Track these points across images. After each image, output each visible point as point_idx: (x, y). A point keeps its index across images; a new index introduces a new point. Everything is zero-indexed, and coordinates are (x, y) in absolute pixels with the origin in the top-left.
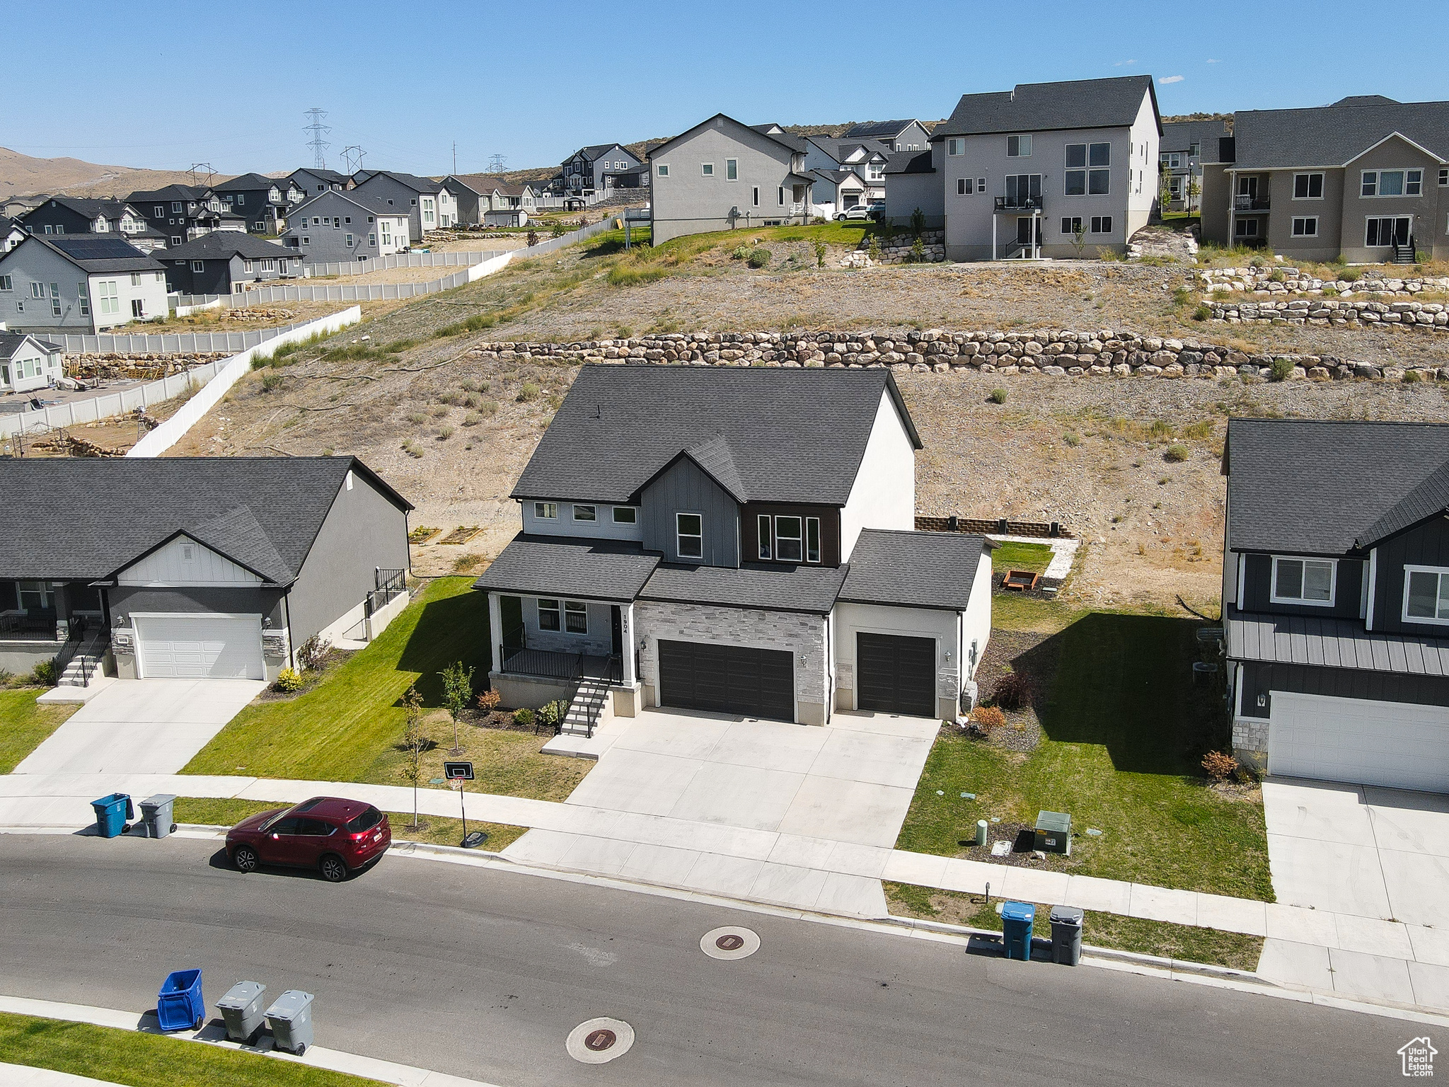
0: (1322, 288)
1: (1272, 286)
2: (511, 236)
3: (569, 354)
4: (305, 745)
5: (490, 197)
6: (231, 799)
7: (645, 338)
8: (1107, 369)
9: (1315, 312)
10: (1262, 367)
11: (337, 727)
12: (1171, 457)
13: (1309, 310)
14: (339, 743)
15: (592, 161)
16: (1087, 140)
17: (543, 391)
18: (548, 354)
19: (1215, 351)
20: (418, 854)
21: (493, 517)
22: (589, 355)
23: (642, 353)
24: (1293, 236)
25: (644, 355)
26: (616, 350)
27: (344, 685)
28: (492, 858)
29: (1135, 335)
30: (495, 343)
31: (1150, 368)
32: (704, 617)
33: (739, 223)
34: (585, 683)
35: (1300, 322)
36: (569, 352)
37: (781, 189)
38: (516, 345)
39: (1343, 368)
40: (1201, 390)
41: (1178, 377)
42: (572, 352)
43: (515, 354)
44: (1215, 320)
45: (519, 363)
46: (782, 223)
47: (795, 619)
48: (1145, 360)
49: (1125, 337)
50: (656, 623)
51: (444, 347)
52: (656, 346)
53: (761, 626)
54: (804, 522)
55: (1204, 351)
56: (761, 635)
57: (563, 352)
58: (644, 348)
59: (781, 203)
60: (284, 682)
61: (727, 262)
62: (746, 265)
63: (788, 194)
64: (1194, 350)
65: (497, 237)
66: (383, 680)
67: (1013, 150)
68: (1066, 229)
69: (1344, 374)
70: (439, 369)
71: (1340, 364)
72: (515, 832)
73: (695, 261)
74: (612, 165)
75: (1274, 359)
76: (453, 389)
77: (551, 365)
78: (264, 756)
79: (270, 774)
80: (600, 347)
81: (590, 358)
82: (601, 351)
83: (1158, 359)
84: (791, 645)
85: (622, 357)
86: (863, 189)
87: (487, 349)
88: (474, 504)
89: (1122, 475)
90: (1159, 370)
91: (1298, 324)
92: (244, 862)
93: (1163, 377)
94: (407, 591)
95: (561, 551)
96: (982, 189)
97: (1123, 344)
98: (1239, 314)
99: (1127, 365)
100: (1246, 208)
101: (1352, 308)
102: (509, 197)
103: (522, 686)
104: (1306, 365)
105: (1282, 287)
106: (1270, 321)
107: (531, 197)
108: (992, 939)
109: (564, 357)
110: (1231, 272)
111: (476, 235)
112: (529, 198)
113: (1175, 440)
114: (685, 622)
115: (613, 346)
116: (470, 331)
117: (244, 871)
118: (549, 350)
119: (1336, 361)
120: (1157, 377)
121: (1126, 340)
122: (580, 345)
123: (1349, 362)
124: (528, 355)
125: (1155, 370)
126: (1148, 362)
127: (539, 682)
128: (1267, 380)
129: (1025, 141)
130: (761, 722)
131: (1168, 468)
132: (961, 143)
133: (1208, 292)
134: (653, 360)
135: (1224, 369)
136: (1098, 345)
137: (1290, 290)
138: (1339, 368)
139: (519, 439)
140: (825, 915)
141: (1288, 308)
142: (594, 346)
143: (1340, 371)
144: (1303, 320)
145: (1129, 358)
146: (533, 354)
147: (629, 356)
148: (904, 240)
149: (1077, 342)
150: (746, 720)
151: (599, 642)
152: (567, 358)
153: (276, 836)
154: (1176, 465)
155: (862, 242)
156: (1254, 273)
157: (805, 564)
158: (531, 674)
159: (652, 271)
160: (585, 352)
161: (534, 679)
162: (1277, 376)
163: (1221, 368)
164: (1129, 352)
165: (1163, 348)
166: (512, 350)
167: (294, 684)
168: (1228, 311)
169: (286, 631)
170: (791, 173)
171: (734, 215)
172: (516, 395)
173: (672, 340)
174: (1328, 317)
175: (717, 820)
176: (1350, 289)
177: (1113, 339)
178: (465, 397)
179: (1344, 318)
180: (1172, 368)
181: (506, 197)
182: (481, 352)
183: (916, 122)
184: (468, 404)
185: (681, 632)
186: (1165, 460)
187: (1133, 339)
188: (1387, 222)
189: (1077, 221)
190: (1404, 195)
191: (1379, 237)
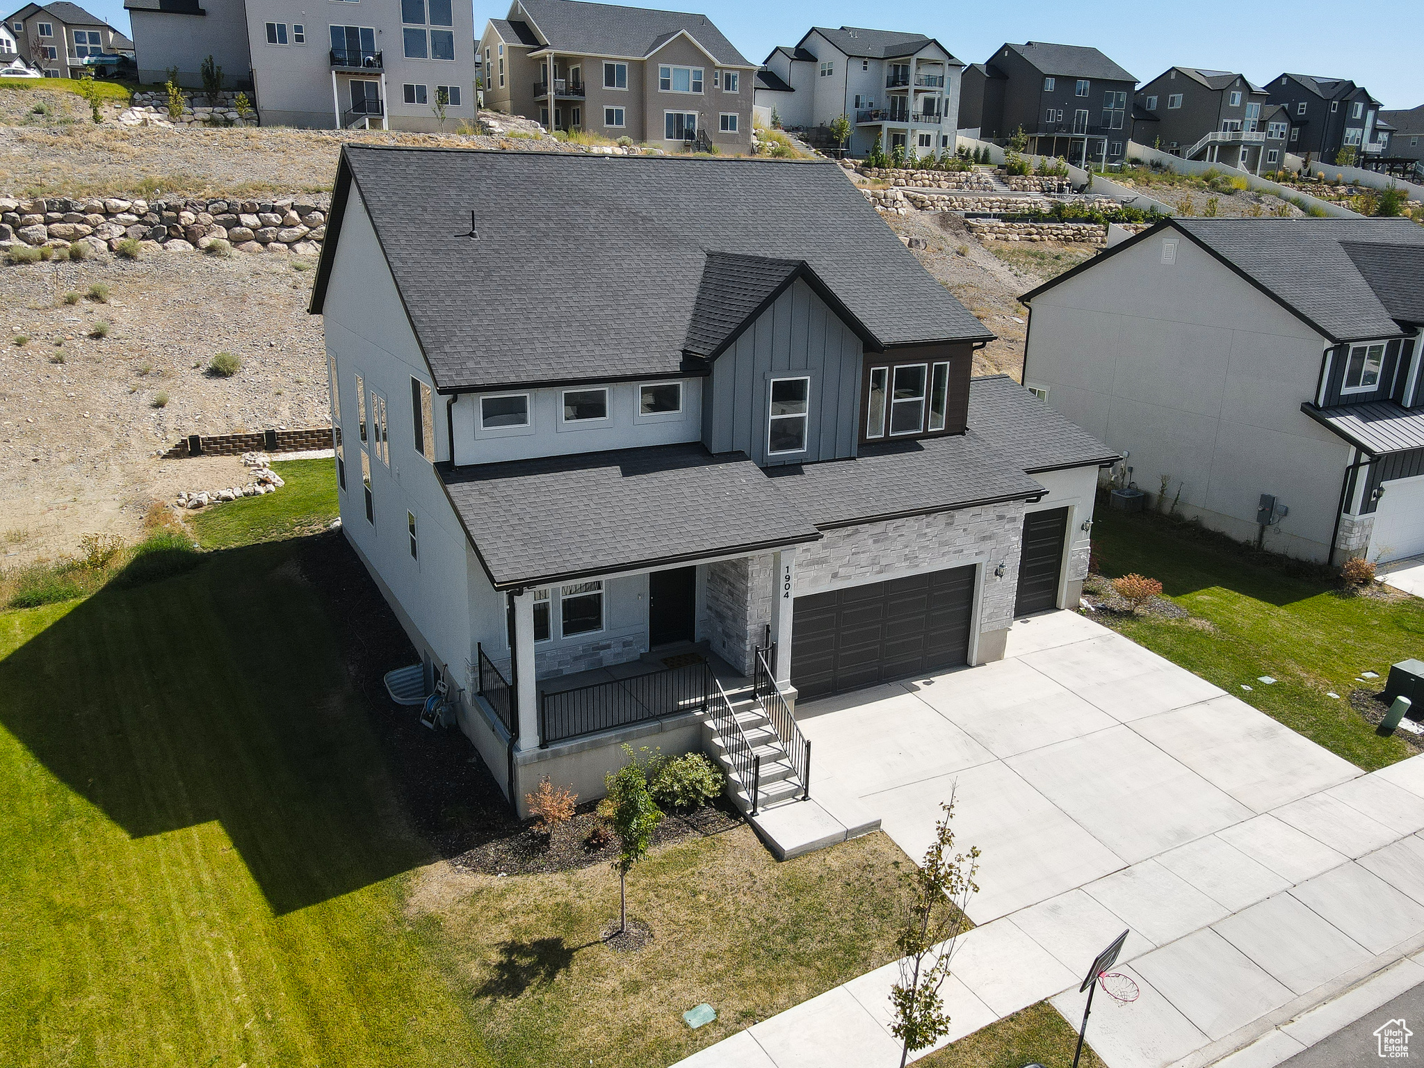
24: (605, 125)
34: (712, 710)
47: (992, 510)
53: (950, 534)
54: (930, 370)
56: (946, 549)
68: (409, 98)
84: (982, 553)
96: (299, 39)
100: (562, 93)
114: (842, 558)
148: (193, 99)
150: (920, 684)
151: (626, 639)
155: (133, 98)
157: (926, 435)
188: (680, 117)
189: (422, 89)
190: (691, 92)
191: (674, 133)
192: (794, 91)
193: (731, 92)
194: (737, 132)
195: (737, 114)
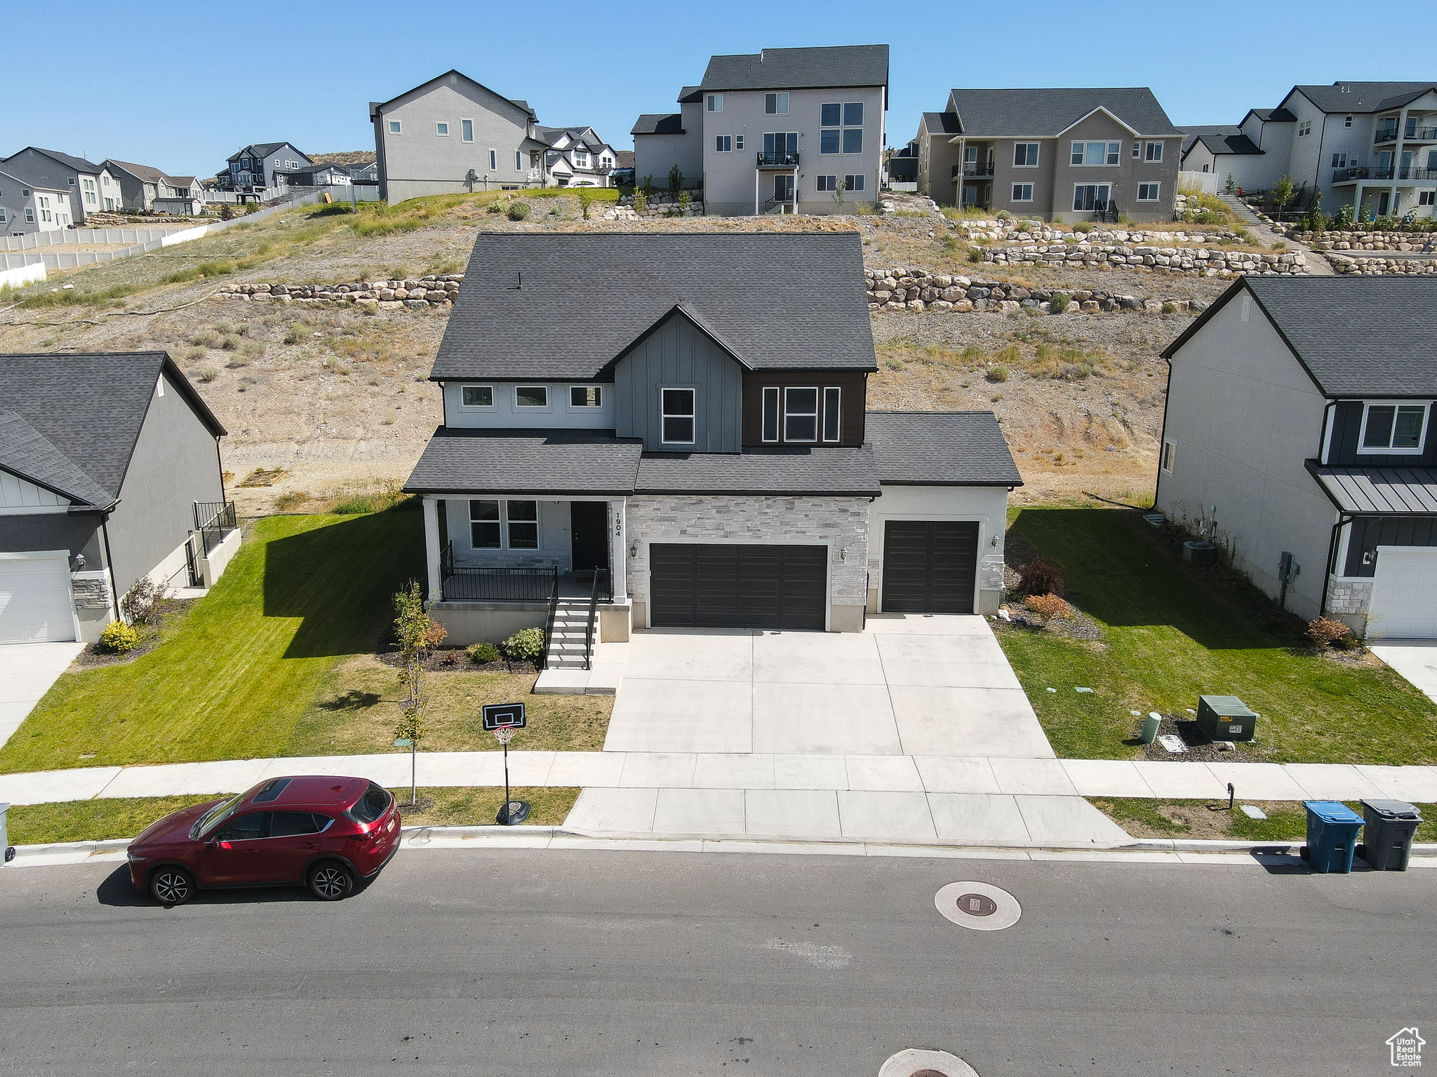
0: (1063, 238)
1: (1022, 236)
2: (190, 221)
3: (337, 297)
4: (177, 717)
5: (155, 186)
6: (92, 800)
7: (423, 280)
8: (902, 305)
9: (1072, 255)
10: (1042, 301)
11: (217, 688)
12: (993, 378)
13: (1067, 254)
14: (229, 709)
15: (262, 158)
16: (842, 99)
17: (315, 334)
18: (311, 297)
19: (1000, 286)
20: (436, 843)
21: (291, 460)
22: (361, 297)
23: (422, 295)
24: (1012, 200)
25: (424, 296)
26: (392, 292)
27: (200, 638)
28: (553, 834)
29: (926, 273)
30: (246, 285)
31: (943, 303)
32: (714, 511)
33: (477, 187)
34: (561, 604)
35: (1059, 264)
36: (337, 294)
37: (518, 154)
38: (272, 287)
39: (1112, 301)
40: (993, 322)
41: (969, 311)
42: (340, 294)
43: (272, 296)
44: (985, 263)
45: (278, 306)
46: (520, 187)
47: (833, 504)
48: (938, 296)
49: (917, 275)
50: (650, 523)
51: (179, 291)
52: (438, 287)
53: (789, 516)
54: (820, 393)
55: (990, 287)
56: (788, 528)
57: (330, 294)
58: (425, 290)
59: (519, 168)
60: (113, 640)
61: (484, 215)
62: (506, 218)
63: (525, 158)
64: (981, 286)
65: (173, 221)
66: (252, 629)
67: (771, 108)
68: (821, 186)
69: (1113, 306)
70: (179, 312)
71: (1109, 297)
72: (566, 797)
73: (447, 215)
74: (283, 163)
75: (1051, 293)
76: (207, 330)
77: (318, 307)
78: (119, 737)
79: (140, 759)
80: (372, 289)
81: (362, 300)
82: (375, 293)
83: (949, 295)
84: (826, 537)
85: (399, 300)
86: (572, 173)
87: (236, 292)
88: (266, 447)
89: (955, 394)
90: (951, 305)
91: (1057, 266)
92: (167, 891)
93: (955, 312)
94: (239, 529)
95: (506, 444)
96: (740, 146)
97: (916, 280)
98: (1006, 257)
99: (921, 301)
100: (972, 174)
101: (1102, 252)
102: (175, 188)
103: (472, 616)
104: (1080, 300)
105: (1030, 237)
106: (1033, 263)
107: (200, 190)
108: (1278, 851)
109: (330, 299)
110: (983, 224)
111: (149, 219)
112: (198, 190)
113: (990, 363)
114: (689, 520)
115: (388, 288)
116: (205, 276)
117: (169, 905)
118: (312, 292)
119: (1105, 295)
120: (950, 311)
121: (918, 277)
122: (349, 287)
123: (1116, 295)
124: (287, 298)
125: (948, 305)
126: (940, 298)
127: (496, 609)
128: (1048, 313)
129: (782, 98)
130: (786, 635)
131: (995, 388)
132: (719, 99)
133: (971, 240)
134: (435, 301)
135: (1010, 304)
136: (893, 283)
137: (1036, 240)
138: (1108, 300)
139: (301, 380)
140: (1054, 849)
141: (1048, 251)
142: (365, 287)
143: (1109, 304)
144: (1062, 262)
145: (923, 294)
146: (293, 297)
147: (407, 298)
148: (660, 198)
149: (872, 279)
150: (767, 633)
151: (554, 558)
152: (335, 300)
153: (224, 843)
154: (999, 385)
155: (620, 199)
156: (1002, 225)
157: (820, 445)
158: (485, 599)
159: (404, 222)
160: (356, 294)
161: (490, 606)
162: (1056, 308)
163: (1006, 302)
164: (922, 289)
165: (953, 284)
166: (268, 292)
167: (127, 643)
168: (996, 254)
169: (107, 571)
170: (528, 138)
171: (471, 178)
172: (282, 337)
173: (455, 281)
174: (1082, 260)
175: (820, 749)
176: (1086, 239)
177: (906, 276)
178: (221, 339)
179: (1096, 260)
180: (962, 303)
181: (173, 188)
182: (230, 295)
183: (591, 129)
184: (227, 346)
185: (683, 532)
186: (988, 381)
187: (925, 276)
188: (1091, 189)
189: (832, 179)
190: (1105, 164)
191: (1084, 203)
192: (1265, 153)
193: (1153, 161)
194: (1158, 200)
195: (1159, 183)
